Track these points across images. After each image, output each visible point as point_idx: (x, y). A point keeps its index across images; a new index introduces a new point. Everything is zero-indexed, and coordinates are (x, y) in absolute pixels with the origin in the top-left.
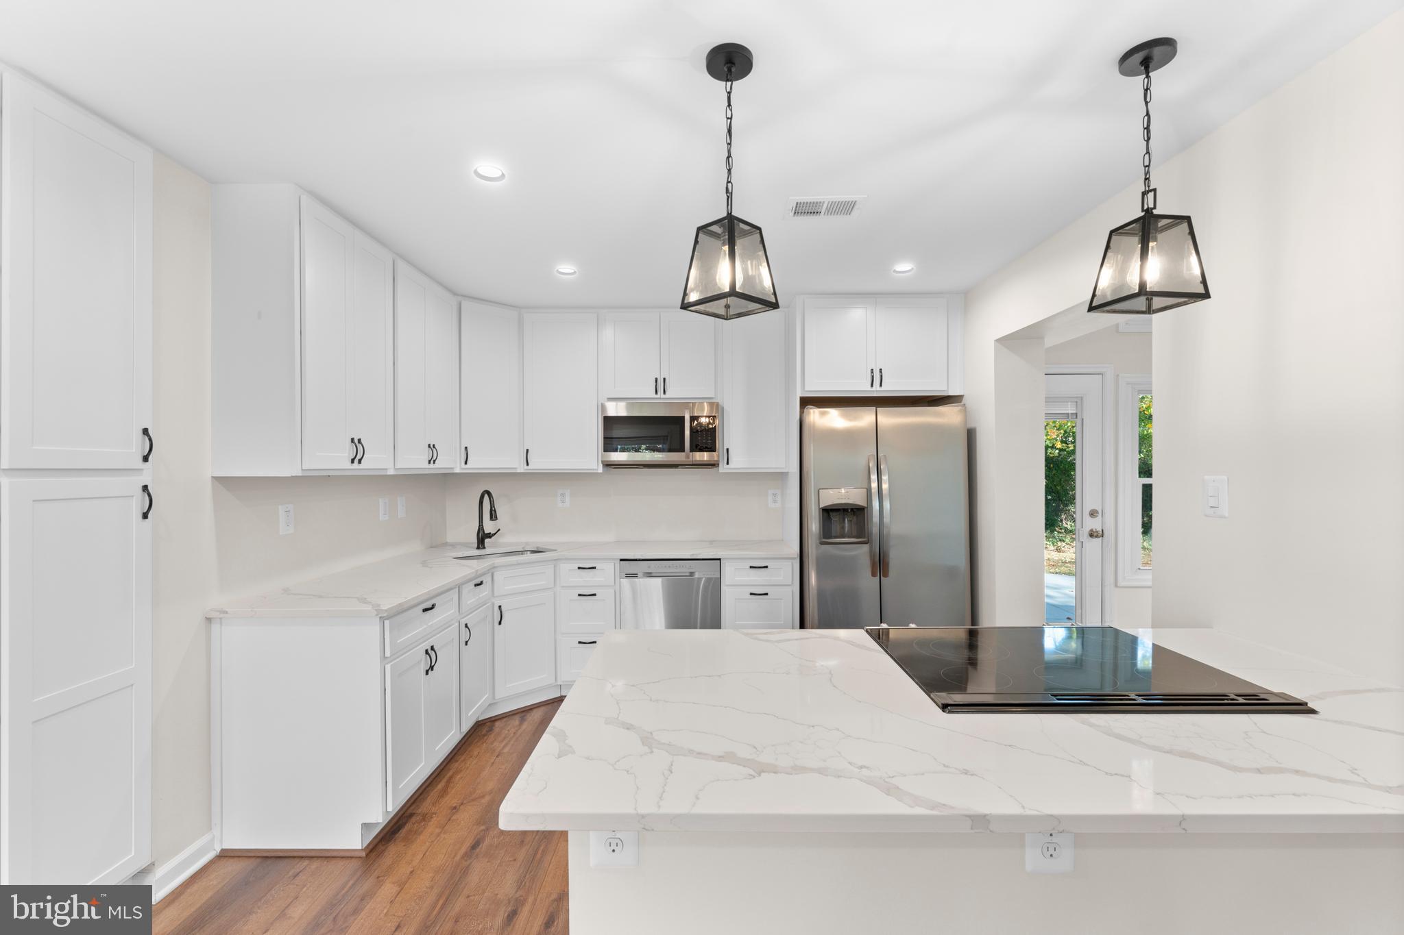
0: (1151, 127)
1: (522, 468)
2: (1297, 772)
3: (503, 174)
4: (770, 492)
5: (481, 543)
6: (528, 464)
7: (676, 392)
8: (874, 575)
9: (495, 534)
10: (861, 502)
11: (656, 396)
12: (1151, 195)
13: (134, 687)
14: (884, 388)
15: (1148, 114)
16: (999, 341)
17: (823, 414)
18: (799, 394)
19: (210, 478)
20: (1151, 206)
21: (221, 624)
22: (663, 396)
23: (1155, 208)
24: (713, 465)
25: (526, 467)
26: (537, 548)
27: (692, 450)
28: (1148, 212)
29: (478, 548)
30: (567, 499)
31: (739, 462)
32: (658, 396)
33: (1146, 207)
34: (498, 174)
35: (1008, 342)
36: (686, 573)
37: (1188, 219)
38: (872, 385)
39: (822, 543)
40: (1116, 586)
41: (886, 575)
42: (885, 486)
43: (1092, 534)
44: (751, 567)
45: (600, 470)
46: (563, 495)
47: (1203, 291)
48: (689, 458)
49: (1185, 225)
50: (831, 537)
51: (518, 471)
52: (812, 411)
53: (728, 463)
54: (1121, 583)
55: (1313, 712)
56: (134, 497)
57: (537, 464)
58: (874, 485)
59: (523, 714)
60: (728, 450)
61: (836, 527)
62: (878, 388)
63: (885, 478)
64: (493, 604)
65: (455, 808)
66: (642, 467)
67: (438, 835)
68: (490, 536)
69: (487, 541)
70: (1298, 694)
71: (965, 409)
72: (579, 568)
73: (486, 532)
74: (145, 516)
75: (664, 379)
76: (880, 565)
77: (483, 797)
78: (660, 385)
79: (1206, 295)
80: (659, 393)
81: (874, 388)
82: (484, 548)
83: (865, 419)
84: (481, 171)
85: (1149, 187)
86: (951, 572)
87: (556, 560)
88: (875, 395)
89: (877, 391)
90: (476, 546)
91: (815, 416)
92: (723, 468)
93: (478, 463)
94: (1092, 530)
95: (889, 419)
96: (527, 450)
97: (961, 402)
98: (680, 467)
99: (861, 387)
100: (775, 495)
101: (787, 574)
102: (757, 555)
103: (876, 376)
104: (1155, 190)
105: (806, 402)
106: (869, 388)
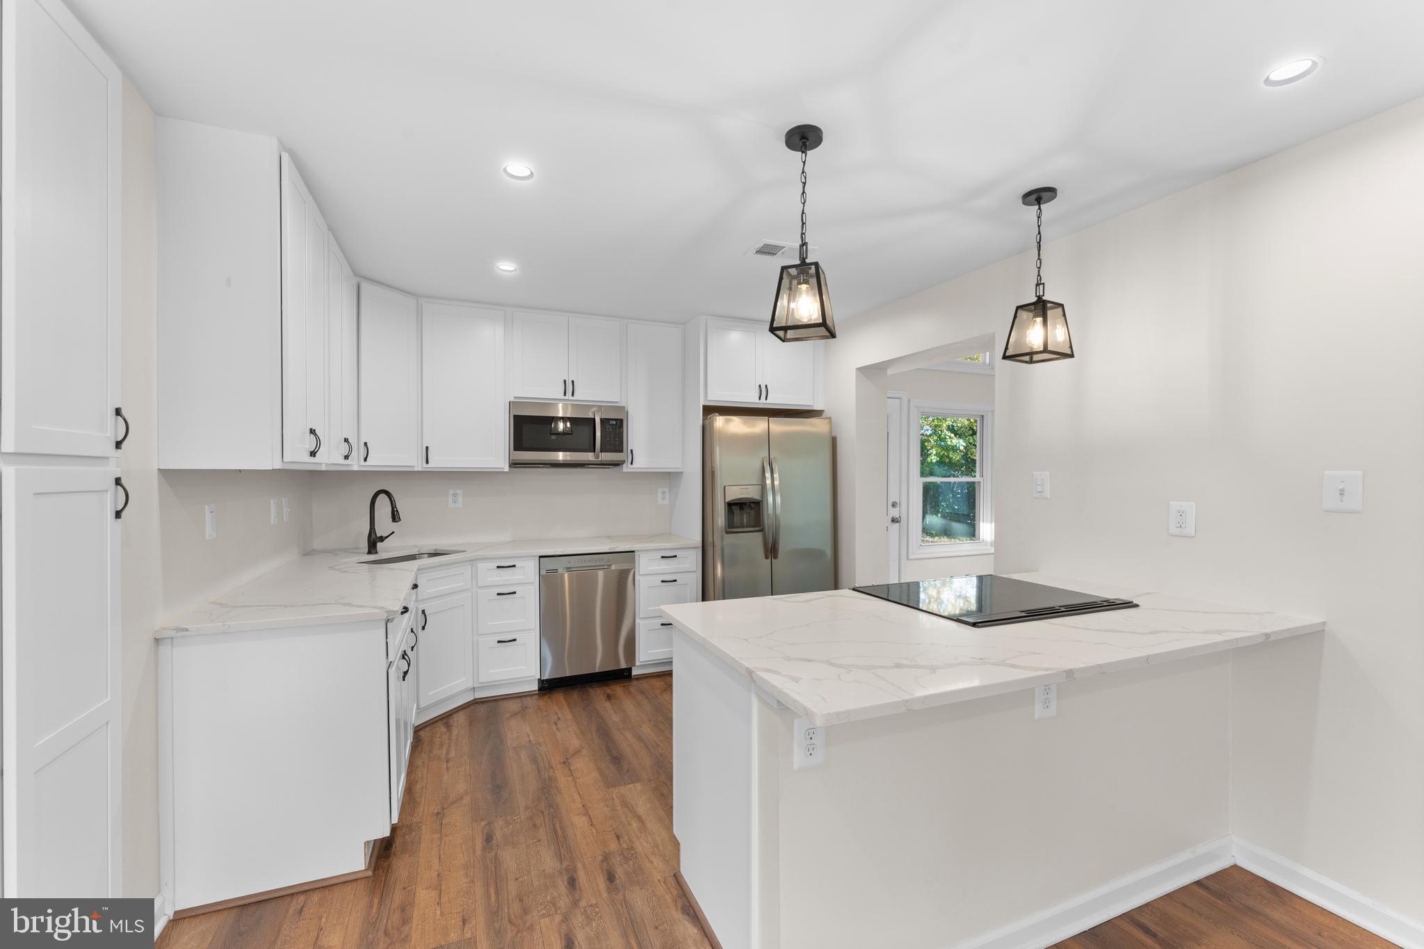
0: (1041, 243)
1: (419, 466)
2: (1166, 631)
3: (532, 173)
4: (660, 490)
5: (372, 548)
6: (427, 462)
7: (583, 395)
8: (767, 558)
9: (387, 537)
10: (757, 497)
11: (565, 398)
12: (1041, 286)
13: (109, 724)
14: (768, 401)
15: (1039, 233)
16: (860, 370)
17: (728, 421)
18: (702, 403)
19: (156, 472)
20: (1041, 294)
21: (172, 645)
22: (571, 398)
23: (1043, 295)
24: (617, 464)
25: (425, 465)
26: (435, 550)
27: (602, 451)
28: (1039, 298)
29: (369, 552)
30: (460, 499)
31: (641, 461)
32: (566, 398)
33: (1038, 294)
34: (528, 173)
35: (865, 371)
36: (603, 566)
37: (1062, 306)
38: (760, 399)
39: (727, 533)
40: (908, 559)
41: (776, 557)
42: (776, 483)
43: (893, 520)
44: (662, 557)
45: (507, 469)
46: (455, 495)
47: (1069, 352)
48: (598, 458)
49: (1061, 309)
50: (733, 527)
51: (416, 470)
52: (718, 418)
53: (632, 463)
54: (911, 556)
55: (1137, 606)
56: (109, 492)
57: (436, 463)
58: (768, 482)
59: (445, 721)
60: (632, 451)
61: (737, 519)
62: (764, 401)
63: (776, 476)
64: (417, 609)
65: (438, 814)
66: (549, 466)
67: (441, 839)
68: (382, 539)
69: (379, 545)
70: (1125, 597)
71: (830, 423)
72: (498, 567)
73: (378, 536)
74: (118, 514)
75: (573, 382)
76: (772, 550)
77: (461, 798)
78: (569, 387)
79: (1072, 356)
80: (567, 394)
81: (761, 401)
82: (377, 553)
83: (759, 426)
84: (509, 170)
85: (1040, 280)
86: (818, 554)
87: (473, 561)
88: (761, 406)
89: (763, 404)
90: (367, 550)
91: (719, 421)
92: (626, 468)
93: (377, 460)
94: (893, 518)
95: (779, 427)
96: (427, 448)
97: (821, 416)
98: (586, 466)
99: (750, 398)
100: (664, 493)
101: (692, 561)
102: (666, 545)
103: (763, 391)
104: (1044, 284)
105: (709, 410)
106: (757, 401)
